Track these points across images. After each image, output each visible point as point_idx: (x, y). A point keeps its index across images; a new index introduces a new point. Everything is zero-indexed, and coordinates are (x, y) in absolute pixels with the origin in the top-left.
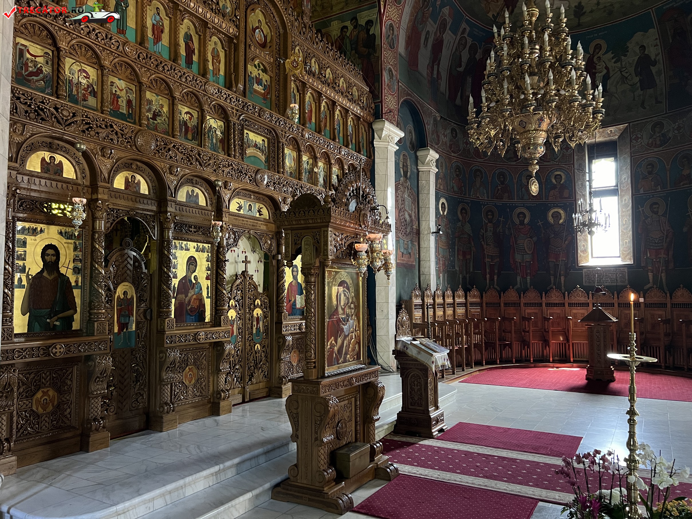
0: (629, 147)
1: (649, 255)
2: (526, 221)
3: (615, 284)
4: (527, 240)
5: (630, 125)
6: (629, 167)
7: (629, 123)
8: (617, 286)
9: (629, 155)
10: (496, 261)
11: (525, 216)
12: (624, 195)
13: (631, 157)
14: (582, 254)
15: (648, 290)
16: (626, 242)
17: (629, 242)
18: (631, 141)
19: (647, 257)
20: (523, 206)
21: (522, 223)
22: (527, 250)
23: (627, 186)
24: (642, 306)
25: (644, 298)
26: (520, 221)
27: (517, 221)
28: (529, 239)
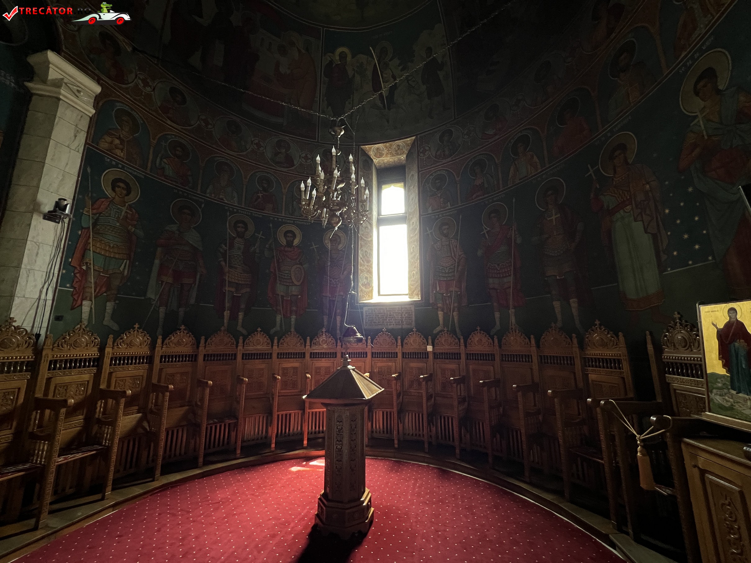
0: (416, 162)
1: (438, 289)
2: (296, 242)
3: (400, 327)
4: (295, 267)
5: (417, 137)
6: (416, 185)
7: (416, 135)
8: (402, 329)
9: (417, 170)
10: (244, 291)
11: (294, 236)
12: (412, 218)
13: (419, 172)
14: (364, 288)
15: (438, 334)
16: (414, 275)
17: (417, 273)
18: (418, 155)
19: (436, 291)
20: (294, 224)
21: (290, 244)
22: (294, 280)
23: (414, 207)
24: (431, 356)
25: (433, 345)
26: (287, 241)
27: (283, 241)
28: (298, 266)
